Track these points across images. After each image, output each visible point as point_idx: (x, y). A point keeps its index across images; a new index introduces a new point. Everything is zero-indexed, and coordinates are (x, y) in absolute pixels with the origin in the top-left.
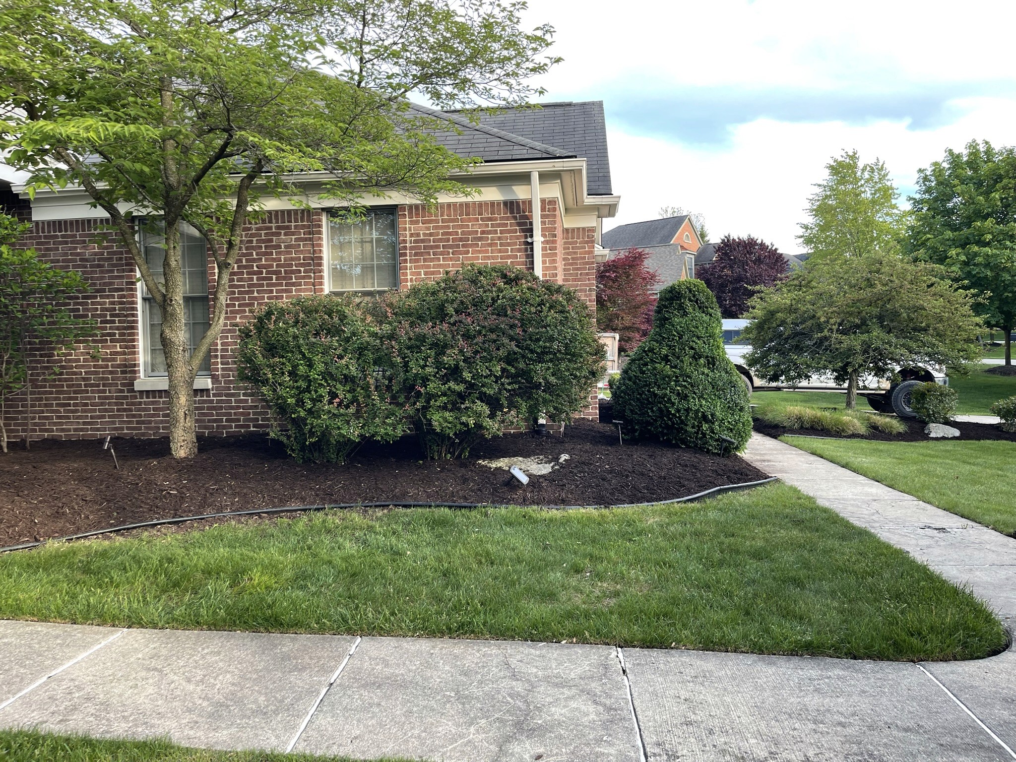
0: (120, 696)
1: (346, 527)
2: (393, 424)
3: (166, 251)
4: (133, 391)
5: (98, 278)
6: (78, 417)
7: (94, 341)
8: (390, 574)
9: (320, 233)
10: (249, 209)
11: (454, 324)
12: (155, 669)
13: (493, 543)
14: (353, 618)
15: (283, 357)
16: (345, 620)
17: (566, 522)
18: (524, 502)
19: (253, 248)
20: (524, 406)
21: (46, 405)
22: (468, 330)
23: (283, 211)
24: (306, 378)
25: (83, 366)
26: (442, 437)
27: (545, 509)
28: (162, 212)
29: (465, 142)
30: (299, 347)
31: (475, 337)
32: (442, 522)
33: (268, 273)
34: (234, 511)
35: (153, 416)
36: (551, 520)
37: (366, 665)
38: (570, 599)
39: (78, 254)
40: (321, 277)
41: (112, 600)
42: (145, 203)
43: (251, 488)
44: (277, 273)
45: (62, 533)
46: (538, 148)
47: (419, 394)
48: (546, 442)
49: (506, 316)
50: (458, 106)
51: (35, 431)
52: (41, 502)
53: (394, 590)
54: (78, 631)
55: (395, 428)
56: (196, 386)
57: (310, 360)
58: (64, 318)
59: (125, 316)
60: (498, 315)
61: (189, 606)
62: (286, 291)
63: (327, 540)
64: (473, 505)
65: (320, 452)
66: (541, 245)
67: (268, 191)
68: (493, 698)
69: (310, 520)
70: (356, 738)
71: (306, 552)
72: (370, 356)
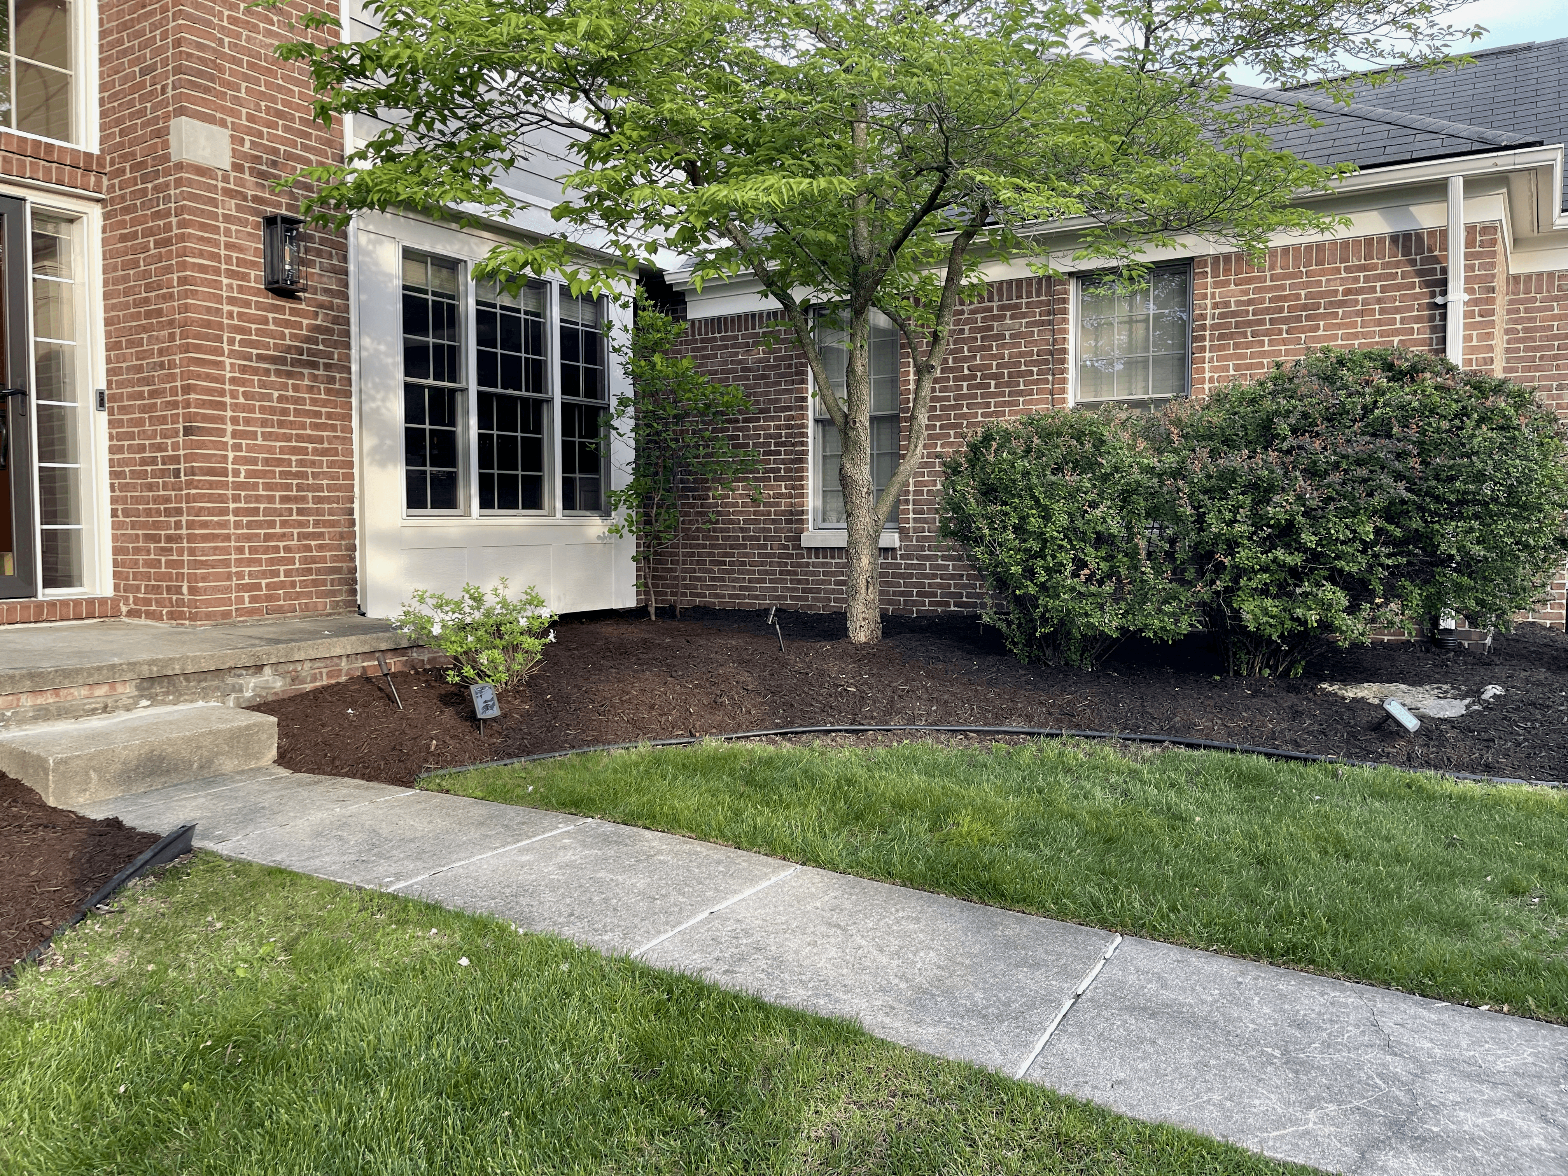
0: (796, 952)
1: (1095, 768)
2: (1173, 614)
3: (851, 353)
4: (799, 547)
5: (762, 394)
6: (734, 580)
7: (756, 479)
8: (1167, 847)
9: (1065, 311)
10: (964, 282)
11: (1289, 452)
12: (838, 926)
13: (1348, 823)
14: (1110, 903)
15: (1005, 504)
16: (1097, 907)
17: (1493, 804)
18: (1409, 761)
19: (964, 341)
20: (1416, 596)
21: (698, 563)
22: (1315, 462)
23: (1009, 282)
24: (1040, 536)
25: (741, 513)
26: (1258, 640)
27: (1451, 777)
28: (848, 297)
29: (1321, 138)
30: (1031, 489)
31: (1326, 473)
32: (1256, 779)
33: (983, 377)
34: (930, 724)
35: (823, 582)
36: (1463, 798)
37: (1132, 979)
38: (1498, 938)
39: (740, 362)
40: (1064, 381)
41: (783, 826)
42: (826, 285)
43: (954, 694)
44: (997, 376)
45: (721, 729)
46: (1464, 134)
47: (1220, 568)
48: (1455, 662)
49: (1389, 436)
50: (1312, 76)
51: (685, 594)
52: (696, 686)
53: (1175, 873)
54: (744, 859)
55: (1176, 622)
56: (883, 544)
57: (1046, 508)
58: (724, 448)
59: (793, 445)
60: (1374, 435)
61: (878, 848)
62: (1009, 404)
63: (1066, 781)
64: (1311, 756)
65: (1054, 650)
66: (1462, 309)
67: (990, 253)
68: (1350, 1075)
69: (1041, 751)
70: (1119, 1083)
71: (1036, 796)
72: (1142, 504)
